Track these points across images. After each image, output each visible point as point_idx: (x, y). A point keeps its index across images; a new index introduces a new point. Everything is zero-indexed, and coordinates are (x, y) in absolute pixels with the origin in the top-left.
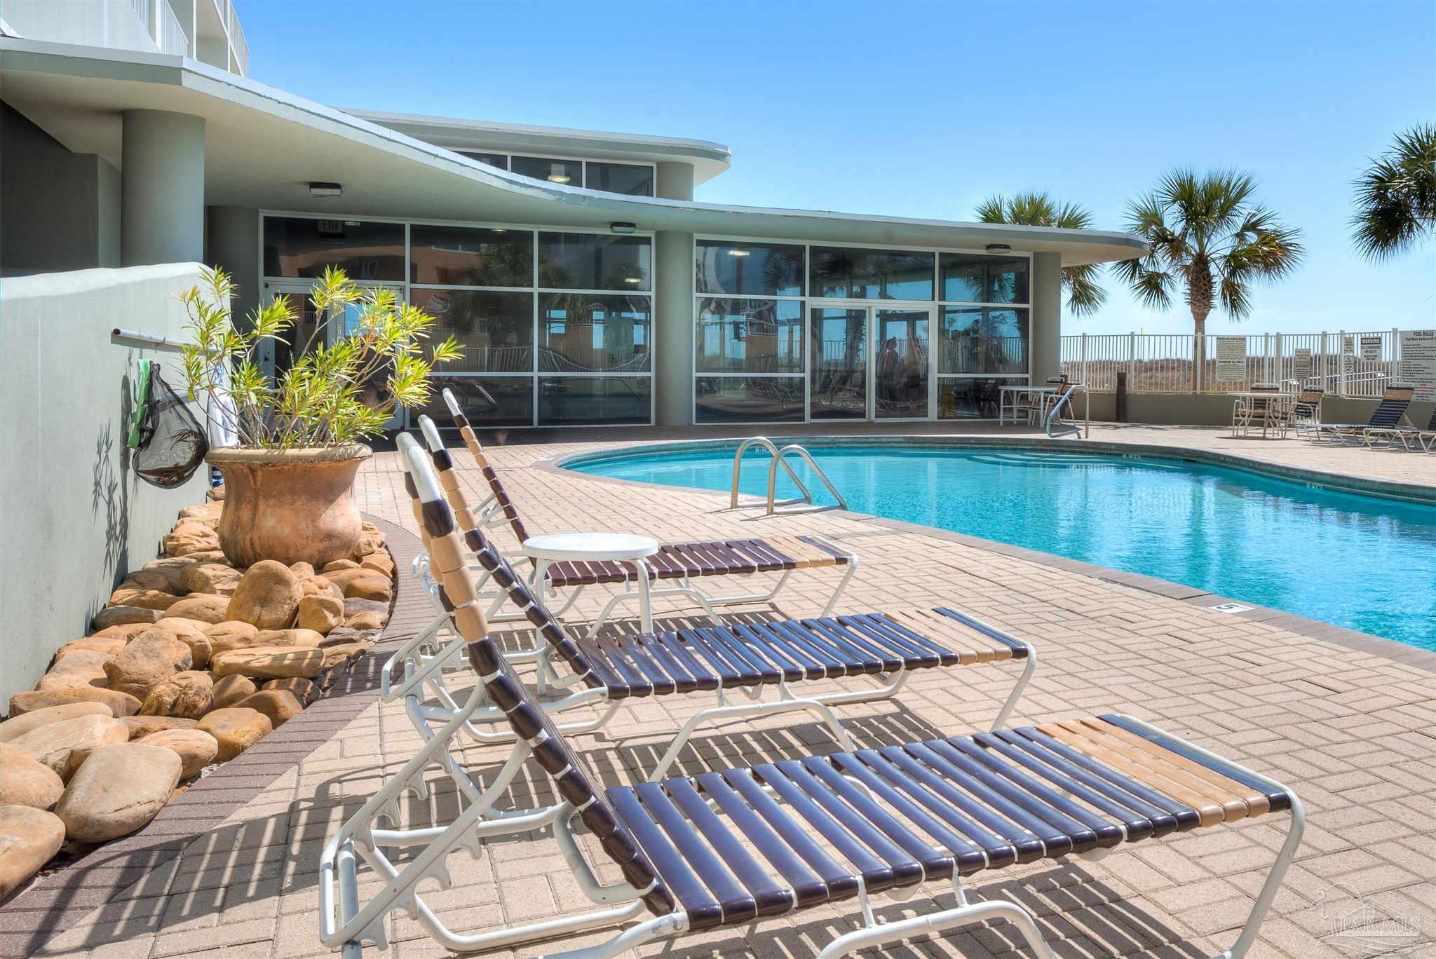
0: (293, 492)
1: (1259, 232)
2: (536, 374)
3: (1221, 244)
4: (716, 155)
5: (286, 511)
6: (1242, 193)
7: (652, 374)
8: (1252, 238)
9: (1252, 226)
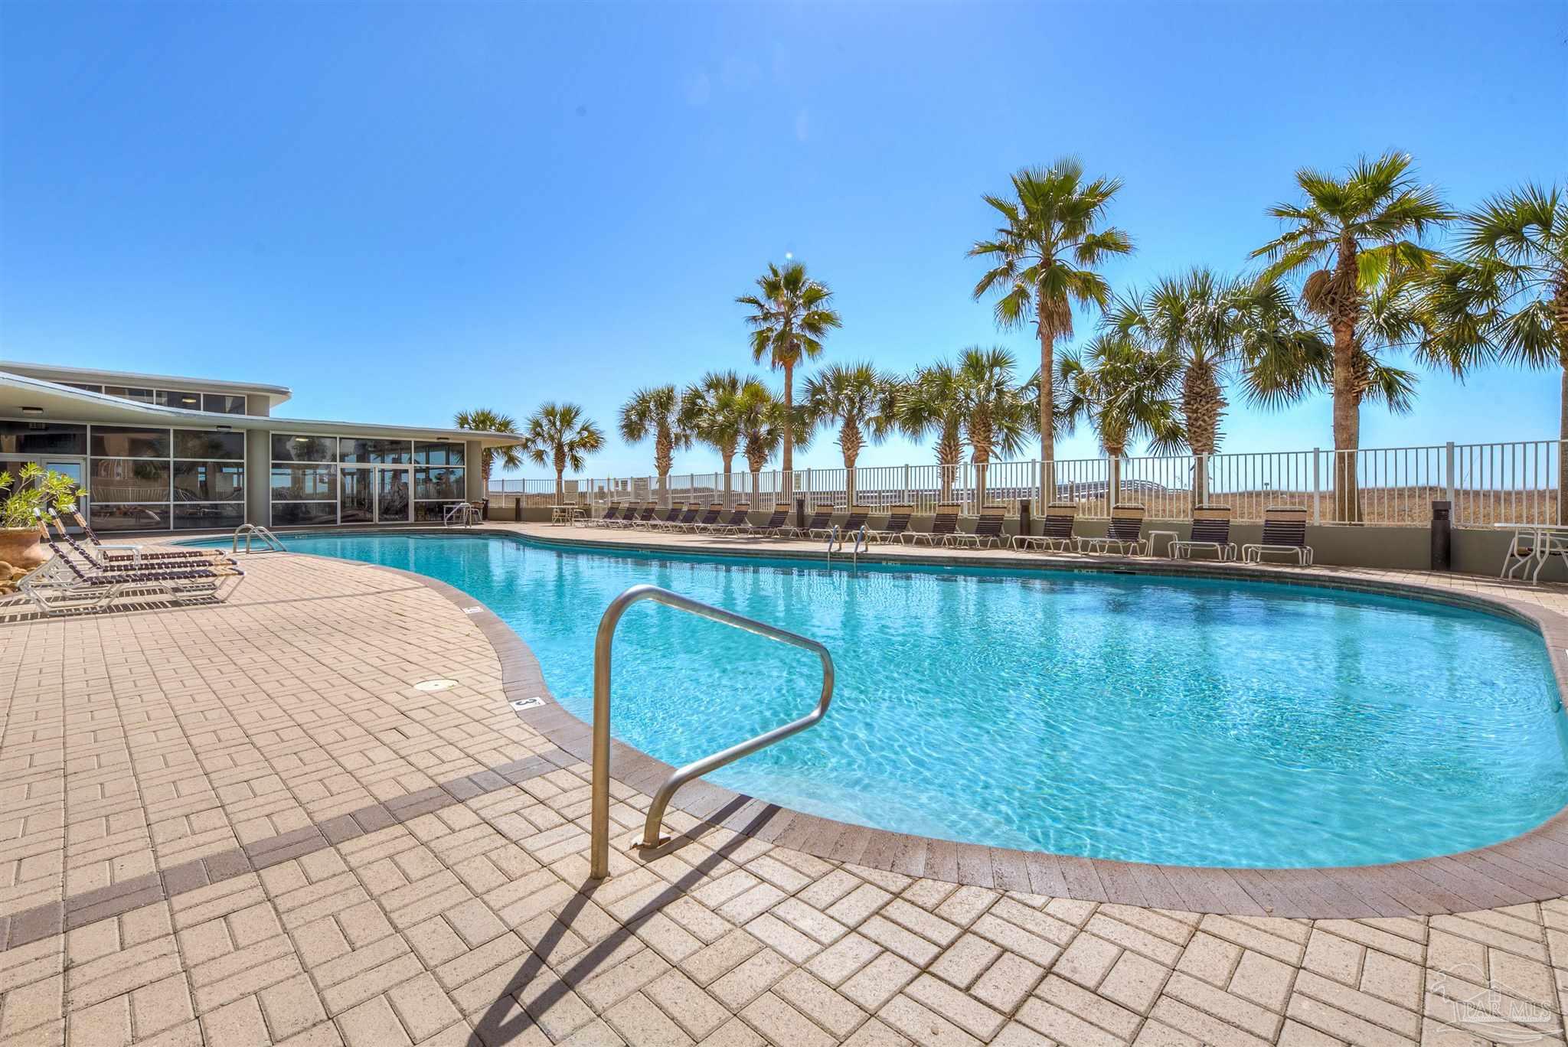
0: (11, 543)
1: (589, 431)
2: (172, 503)
3: (568, 436)
4: (283, 393)
5: (8, 550)
6: (577, 414)
7: (245, 502)
8: (585, 434)
9: (585, 428)
